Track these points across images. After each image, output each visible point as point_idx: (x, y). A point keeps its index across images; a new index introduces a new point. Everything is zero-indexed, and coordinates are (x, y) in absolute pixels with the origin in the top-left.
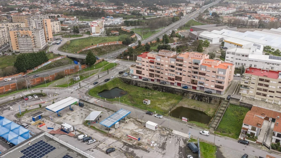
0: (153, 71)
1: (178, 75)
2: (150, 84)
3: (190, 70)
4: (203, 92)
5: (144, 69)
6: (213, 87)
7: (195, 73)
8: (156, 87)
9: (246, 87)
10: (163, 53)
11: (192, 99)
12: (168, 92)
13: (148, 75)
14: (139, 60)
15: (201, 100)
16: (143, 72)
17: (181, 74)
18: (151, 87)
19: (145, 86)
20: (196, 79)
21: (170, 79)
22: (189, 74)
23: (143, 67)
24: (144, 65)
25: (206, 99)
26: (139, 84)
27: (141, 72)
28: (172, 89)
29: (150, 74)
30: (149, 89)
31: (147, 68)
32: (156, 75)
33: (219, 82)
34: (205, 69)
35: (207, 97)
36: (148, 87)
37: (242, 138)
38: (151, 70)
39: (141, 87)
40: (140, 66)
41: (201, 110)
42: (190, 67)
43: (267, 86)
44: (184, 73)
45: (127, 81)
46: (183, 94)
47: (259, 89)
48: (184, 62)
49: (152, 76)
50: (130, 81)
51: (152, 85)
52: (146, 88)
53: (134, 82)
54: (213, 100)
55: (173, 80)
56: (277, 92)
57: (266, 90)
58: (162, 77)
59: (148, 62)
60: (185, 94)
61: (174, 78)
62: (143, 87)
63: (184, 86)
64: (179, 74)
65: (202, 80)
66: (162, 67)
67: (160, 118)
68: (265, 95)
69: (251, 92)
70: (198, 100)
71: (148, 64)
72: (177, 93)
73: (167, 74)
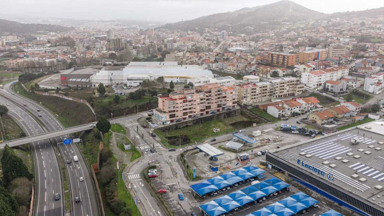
0: (186, 109)
1: (207, 105)
2: (190, 122)
3: (216, 97)
4: (226, 110)
5: (178, 111)
6: (231, 104)
7: (219, 98)
8: (195, 121)
9: (245, 97)
10: (188, 91)
11: (224, 118)
12: (207, 121)
13: (182, 115)
14: (171, 104)
15: (230, 116)
16: (177, 114)
17: (208, 103)
18: (191, 124)
19: (185, 125)
20: (219, 103)
21: (201, 110)
22: (216, 101)
23: (177, 109)
24: (178, 107)
25: (233, 113)
26: (180, 126)
27: (175, 114)
28: (209, 117)
29: (184, 113)
30: (189, 126)
31: (182, 109)
32: (189, 112)
33: (233, 100)
34: (224, 93)
35: (233, 112)
36: (189, 124)
37: (282, 119)
38: (184, 110)
39: (182, 128)
40: (172, 109)
41: (240, 121)
42: (216, 95)
43: (255, 92)
44: (212, 101)
45: (166, 129)
46: (218, 117)
47: (252, 96)
48: (212, 92)
49: (186, 114)
50: (170, 128)
51: (192, 122)
52: (187, 126)
53: (174, 127)
54: (237, 113)
55: (204, 110)
56: (260, 94)
57: (255, 95)
58: (195, 112)
59: (181, 103)
60: (219, 117)
61: (205, 108)
62: (183, 127)
63: (211, 112)
64: (207, 103)
65: (223, 102)
66: (194, 103)
67: (245, 131)
68: (255, 98)
69: (248, 99)
70: (228, 117)
71: (181, 105)
72: (213, 119)
73: (198, 108)
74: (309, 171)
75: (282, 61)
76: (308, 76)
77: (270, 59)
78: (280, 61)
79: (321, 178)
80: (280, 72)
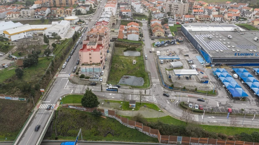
11: (114, 53)
15: (114, 50)
18: (111, 65)
20: (108, 42)
59: (104, 50)
62: (111, 71)
63: (107, 51)
64: (107, 45)
66: (105, 47)
72: (113, 56)
74: (243, 56)
75: (65, 2)
76: (110, 9)
77: (52, 2)
78: (63, 2)
79: (252, 57)
80: (83, 10)
